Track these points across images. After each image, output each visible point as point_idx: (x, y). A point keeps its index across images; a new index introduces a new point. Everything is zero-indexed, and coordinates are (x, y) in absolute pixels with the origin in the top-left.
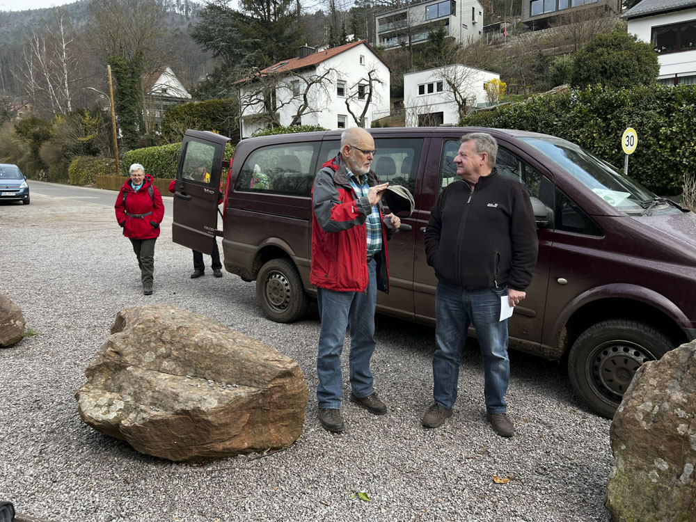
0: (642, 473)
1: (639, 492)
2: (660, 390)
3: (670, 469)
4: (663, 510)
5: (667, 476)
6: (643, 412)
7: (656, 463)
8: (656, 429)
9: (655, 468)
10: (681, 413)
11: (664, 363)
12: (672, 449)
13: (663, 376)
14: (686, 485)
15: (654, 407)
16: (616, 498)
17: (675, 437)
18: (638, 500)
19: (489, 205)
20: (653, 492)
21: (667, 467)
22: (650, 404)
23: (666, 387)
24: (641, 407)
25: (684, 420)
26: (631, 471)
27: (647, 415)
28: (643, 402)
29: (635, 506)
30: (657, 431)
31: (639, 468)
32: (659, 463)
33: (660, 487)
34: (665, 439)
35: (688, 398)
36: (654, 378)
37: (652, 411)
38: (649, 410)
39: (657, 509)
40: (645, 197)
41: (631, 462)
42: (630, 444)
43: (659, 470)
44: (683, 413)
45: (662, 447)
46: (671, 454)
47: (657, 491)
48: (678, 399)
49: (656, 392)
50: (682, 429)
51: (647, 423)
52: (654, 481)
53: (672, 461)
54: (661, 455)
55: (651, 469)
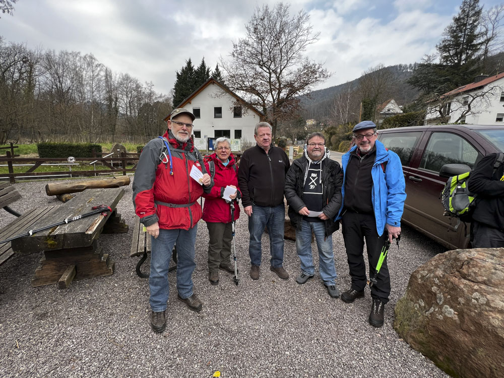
0: (412, 303)
1: (407, 311)
2: (435, 268)
3: (425, 307)
4: (412, 323)
5: (422, 309)
6: (421, 275)
8: (423, 284)
9: (418, 303)
10: (437, 281)
11: (443, 256)
12: (428, 297)
13: (439, 261)
14: (427, 317)
15: (427, 274)
16: (397, 308)
17: (430, 292)
18: (406, 314)
19: (280, 161)
21: (423, 305)
22: (426, 272)
23: (438, 267)
24: (422, 272)
25: (437, 285)
26: (408, 300)
27: (423, 277)
28: (424, 270)
29: (404, 316)
30: (424, 286)
31: (412, 300)
32: (421, 302)
33: (416, 312)
34: (426, 291)
35: (444, 275)
36: (435, 261)
37: (426, 276)
38: (424, 275)
39: (410, 321)
41: (410, 296)
42: (412, 287)
43: (420, 305)
44: (438, 281)
45: (424, 295)
46: (427, 300)
47: (414, 313)
48: (439, 274)
49: (432, 268)
50: (434, 289)
51: (421, 280)
52: (416, 309)
53: (426, 303)
54: (423, 298)
55: (416, 303)
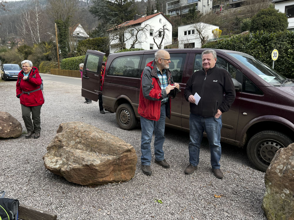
0: (278, 195)
1: (277, 203)
2: (287, 160)
3: (290, 193)
4: (287, 210)
5: (289, 196)
6: (279, 169)
7: (284, 191)
8: (284, 176)
9: (283, 193)
11: (288, 149)
12: (291, 185)
13: (288, 154)
15: (284, 167)
16: (266, 205)
17: (292, 180)
18: (276, 206)
19: (214, 81)
20: (282, 202)
22: (282, 166)
23: (289, 159)
24: (278, 167)
26: (273, 194)
27: (281, 171)
28: (279, 165)
29: (275, 208)
30: (285, 177)
31: (277, 193)
32: (285, 190)
33: (286, 201)
34: (288, 181)
36: (284, 155)
37: (283, 169)
38: (281, 168)
39: (284, 210)
40: (281, 78)
41: (273, 190)
42: (273, 182)
43: (285, 194)
45: (287, 184)
46: (291, 187)
47: (284, 202)
49: (285, 161)
51: (281, 174)
52: (283, 198)
53: (291, 190)
54: (286, 187)
